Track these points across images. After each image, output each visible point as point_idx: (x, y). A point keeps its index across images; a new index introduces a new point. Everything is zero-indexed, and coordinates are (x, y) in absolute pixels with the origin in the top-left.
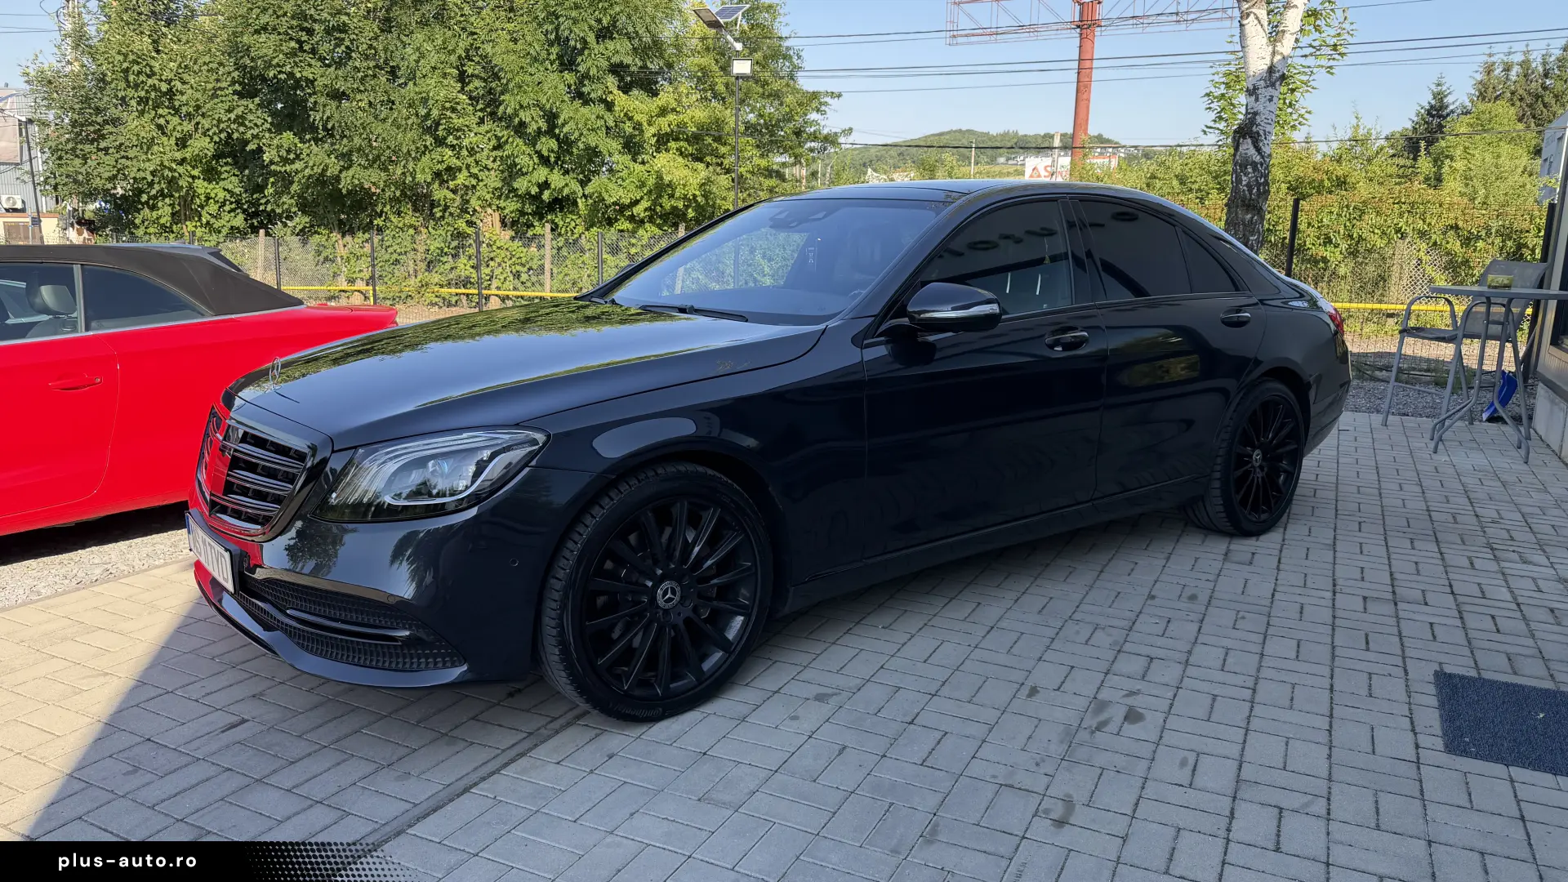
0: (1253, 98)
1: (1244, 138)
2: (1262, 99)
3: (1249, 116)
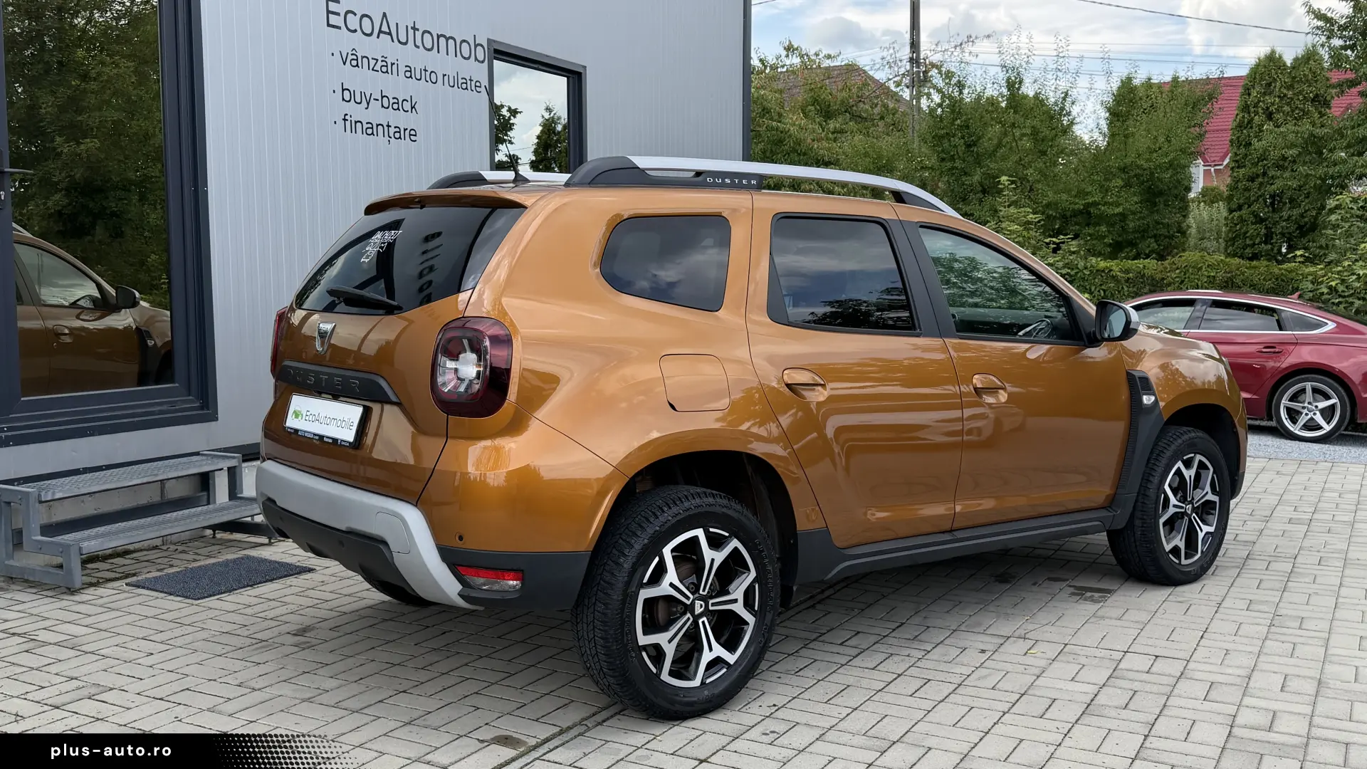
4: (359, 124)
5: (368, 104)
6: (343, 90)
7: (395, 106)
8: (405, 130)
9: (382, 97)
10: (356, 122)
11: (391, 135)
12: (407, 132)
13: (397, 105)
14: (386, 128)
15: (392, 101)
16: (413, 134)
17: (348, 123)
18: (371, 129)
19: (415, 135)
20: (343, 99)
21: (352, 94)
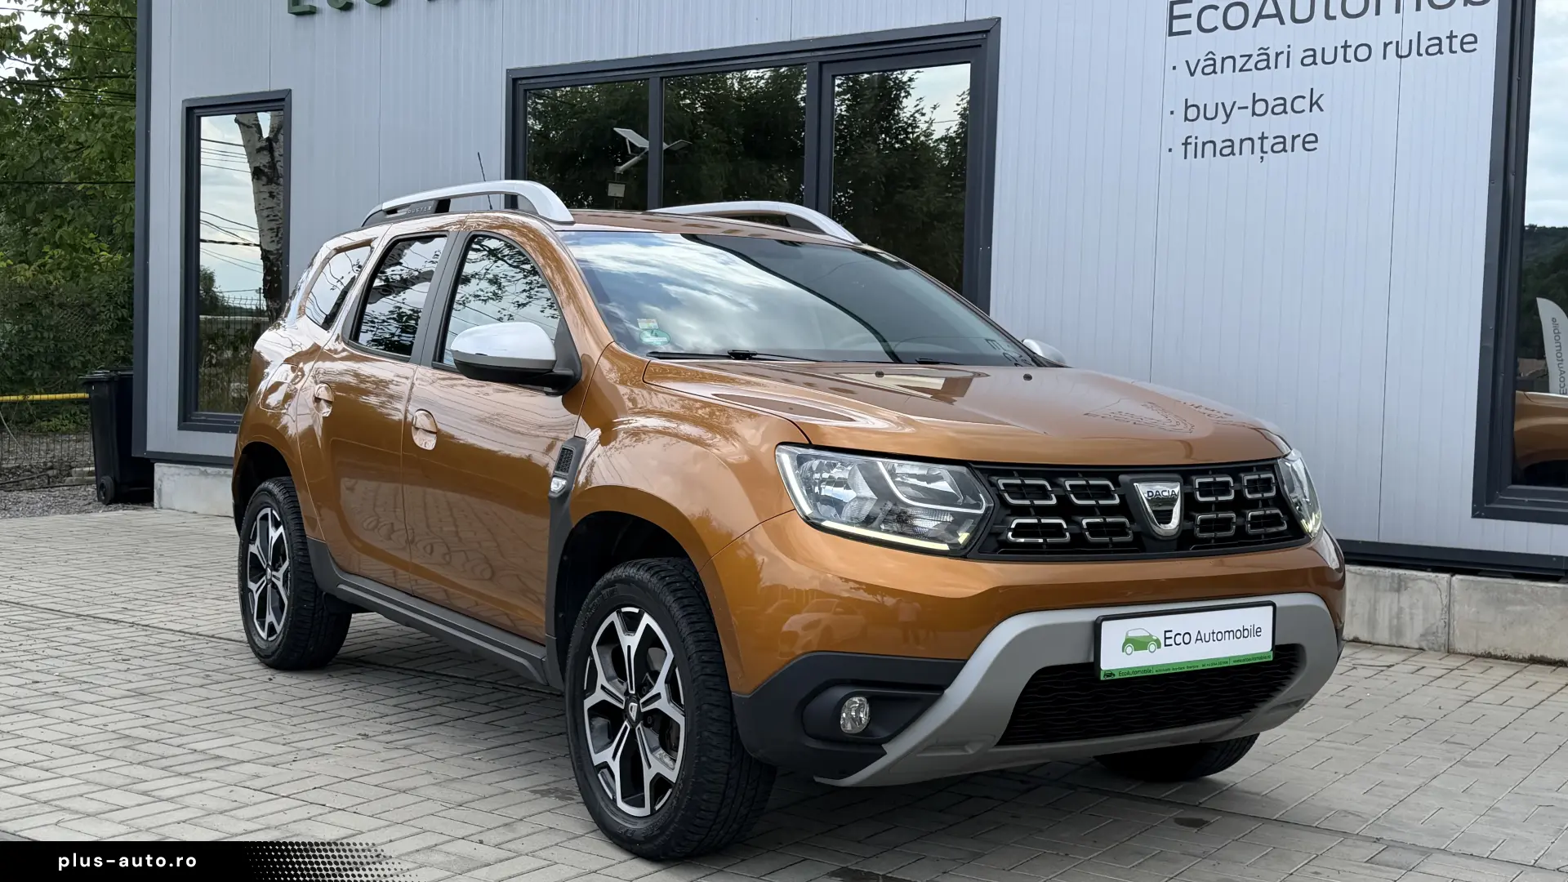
4: (1209, 147)
5: (1228, 116)
6: (1187, 108)
7: (1279, 109)
8: (1294, 138)
9: (1254, 102)
10: (1204, 144)
11: (1267, 148)
12: (1299, 141)
13: (1284, 106)
14: (1258, 143)
15: (1271, 104)
16: (1310, 141)
17: (1191, 148)
18: (1230, 148)
19: (1316, 141)
20: (1186, 119)
21: (1202, 112)
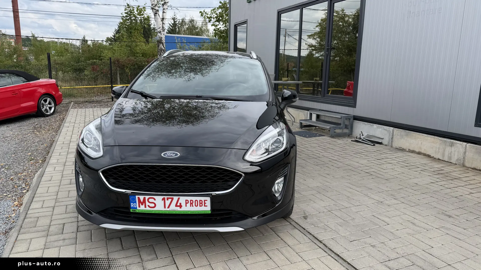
0: (160, 34)
1: (160, 44)
2: (162, 34)
3: (160, 38)
